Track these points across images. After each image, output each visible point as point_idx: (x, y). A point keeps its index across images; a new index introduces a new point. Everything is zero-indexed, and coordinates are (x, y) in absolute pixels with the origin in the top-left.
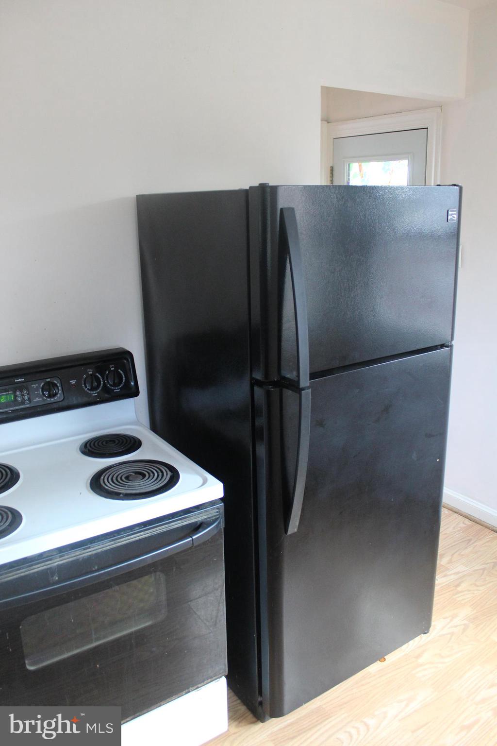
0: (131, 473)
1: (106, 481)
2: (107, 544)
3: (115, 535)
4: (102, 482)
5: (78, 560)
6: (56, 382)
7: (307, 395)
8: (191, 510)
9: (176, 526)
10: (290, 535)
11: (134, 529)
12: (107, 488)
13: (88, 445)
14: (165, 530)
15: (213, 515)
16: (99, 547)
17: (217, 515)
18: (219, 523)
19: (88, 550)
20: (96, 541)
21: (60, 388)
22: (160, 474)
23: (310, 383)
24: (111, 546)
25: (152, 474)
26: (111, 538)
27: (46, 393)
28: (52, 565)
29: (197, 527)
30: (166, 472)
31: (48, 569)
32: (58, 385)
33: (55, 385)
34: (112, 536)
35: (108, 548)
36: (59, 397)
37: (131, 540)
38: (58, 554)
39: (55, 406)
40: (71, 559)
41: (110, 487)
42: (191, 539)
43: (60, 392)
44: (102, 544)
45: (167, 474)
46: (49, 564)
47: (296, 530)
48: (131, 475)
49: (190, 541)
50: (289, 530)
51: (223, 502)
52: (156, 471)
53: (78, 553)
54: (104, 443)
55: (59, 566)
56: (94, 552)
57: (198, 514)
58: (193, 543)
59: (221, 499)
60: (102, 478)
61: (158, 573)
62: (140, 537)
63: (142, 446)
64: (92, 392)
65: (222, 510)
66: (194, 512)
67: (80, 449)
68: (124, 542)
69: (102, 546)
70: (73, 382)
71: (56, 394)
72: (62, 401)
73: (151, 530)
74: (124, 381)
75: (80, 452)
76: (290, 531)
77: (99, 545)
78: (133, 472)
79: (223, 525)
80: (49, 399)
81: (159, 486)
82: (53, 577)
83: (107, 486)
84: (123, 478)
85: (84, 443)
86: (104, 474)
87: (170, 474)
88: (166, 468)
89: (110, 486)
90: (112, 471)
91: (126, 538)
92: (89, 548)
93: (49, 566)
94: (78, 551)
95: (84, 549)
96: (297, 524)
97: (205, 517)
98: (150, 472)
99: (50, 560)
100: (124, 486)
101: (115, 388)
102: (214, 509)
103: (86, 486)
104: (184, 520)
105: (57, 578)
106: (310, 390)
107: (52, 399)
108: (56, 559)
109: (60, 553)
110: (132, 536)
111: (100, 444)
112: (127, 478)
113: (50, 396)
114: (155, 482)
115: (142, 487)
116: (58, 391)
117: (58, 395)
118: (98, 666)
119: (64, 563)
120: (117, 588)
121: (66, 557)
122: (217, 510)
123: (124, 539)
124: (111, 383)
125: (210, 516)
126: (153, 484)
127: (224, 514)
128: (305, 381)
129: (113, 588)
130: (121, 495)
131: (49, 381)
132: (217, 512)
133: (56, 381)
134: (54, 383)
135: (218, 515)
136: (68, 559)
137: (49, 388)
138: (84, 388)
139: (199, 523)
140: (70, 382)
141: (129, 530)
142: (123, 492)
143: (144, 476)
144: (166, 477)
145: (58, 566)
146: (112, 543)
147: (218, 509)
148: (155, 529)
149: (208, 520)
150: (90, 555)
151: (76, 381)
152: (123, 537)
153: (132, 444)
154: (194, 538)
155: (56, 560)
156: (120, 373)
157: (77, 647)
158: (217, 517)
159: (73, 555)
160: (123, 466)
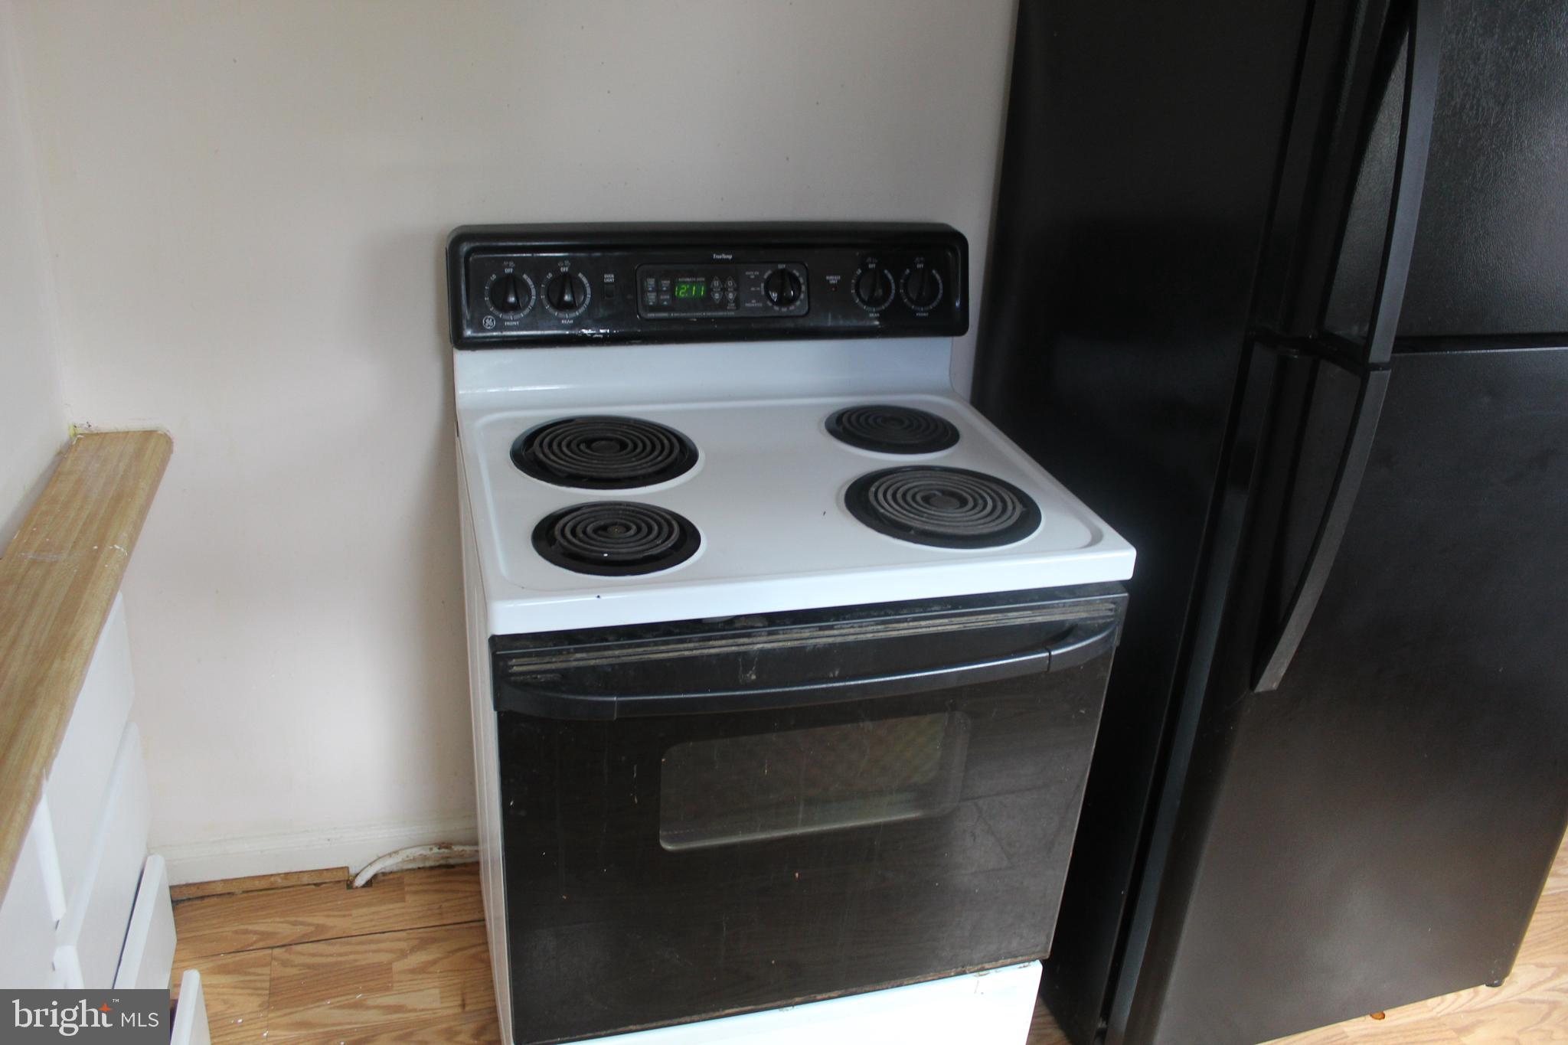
0: (937, 493)
1: (880, 496)
2: (870, 628)
3: (889, 612)
4: (872, 498)
5: (804, 648)
6: (797, 274)
7: (1379, 383)
8: (1057, 593)
9: (1019, 622)
10: (1259, 694)
11: (931, 607)
12: (882, 511)
13: (844, 419)
14: (993, 624)
15: (1102, 614)
16: (852, 631)
17: (1108, 617)
18: (1112, 634)
19: (827, 633)
20: (847, 616)
21: (803, 288)
22: (1000, 505)
23: (1391, 358)
24: (876, 634)
25: (980, 501)
26: (878, 616)
27: (774, 295)
28: (751, 647)
29: (1062, 634)
30: (1013, 503)
31: (738, 654)
32: (801, 280)
33: (795, 279)
34: (883, 613)
35: (869, 636)
36: (799, 307)
37: (920, 630)
38: (764, 627)
39: (790, 324)
40: (789, 644)
41: (889, 512)
42: (1046, 654)
43: (802, 296)
44: (860, 627)
45: (1014, 508)
46: (743, 645)
47: (1275, 686)
48: (935, 495)
49: (1046, 657)
50: (1262, 681)
51: (1128, 591)
52: (992, 498)
53: (807, 634)
54: (879, 421)
55: (763, 653)
56: (839, 640)
57: (1070, 606)
58: (1049, 663)
59: (1124, 584)
60: (873, 489)
61: (958, 714)
62: (939, 628)
63: (960, 441)
64: (869, 309)
65: (1122, 609)
66: (1064, 598)
67: (826, 423)
68: (906, 632)
69: (858, 630)
70: (833, 279)
71: (792, 301)
72: (803, 316)
73: (966, 618)
74: (940, 296)
75: (825, 431)
76: (1261, 688)
77: (852, 627)
78: (938, 490)
79: (1116, 642)
80: (776, 308)
81: (996, 529)
82: (746, 671)
83: (883, 507)
84: (918, 498)
85: (837, 412)
86: (877, 484)
87: (1019, 508)
88: (1012, 495)
89: (888, 509)
90: (896, 480)
91: (911, 624)
92: (831, 628)
93: (743, 648)
94: (807, 630)
95: (821, 629)
96: (1282, 672)
97: (1084, 615)
98: (977, 496)
99: (749, 635)
100: (920, 513)
101: (918, 309)
102: (1106, 600)
103: (837, 499)
104: (1037, 612)
105: (754, 677)
106: (1388, 373)
107: (784, 310)
108: (760, 636)
109: (769, 626)
110: (923, 623)
111: (871, 421)
112: (927, 499)
113: (781, 302)
114: (989, 519)
115: (958, 524)
116: (800, 294)
117: (798, 303)
118: (797, 875)
119: (774, 650)
120: (868, 725)
121: (781, 637)
122: (1112, 606)
123: (905, 625)
124: (913, 296)
125: (1096, 614)
126: (982, 521)
127: (1124, 618)
128: (1381, 350)
129: (861, 725)
130: (912, 532)
131: (783, 271)
132: (1111, 610)
133: (798, 270)
134: (794, 275)
135: (1112, 616)
136: (784, 641)
137: (782, 282)
138: (855, 296)
139: (1067, 625)
140: (828, 278)
141: (921, 607)
142: (918, 526)
143: (963, 502)
144: (1012, 514)
145: (761, 651)
146: (879, 627)
147: (1114, 603)
148: (973, 619)
149: (1089, 622)
150: (830, 644)
151: (839, 277)
152: (905, 620)
153: (941, 434)
154: (1053, 653)
155: (759, 639)
156: (936, 279)
157: (764, 829)
158: (1108, 620)
159: (795, 636)
160: (919, 474)
